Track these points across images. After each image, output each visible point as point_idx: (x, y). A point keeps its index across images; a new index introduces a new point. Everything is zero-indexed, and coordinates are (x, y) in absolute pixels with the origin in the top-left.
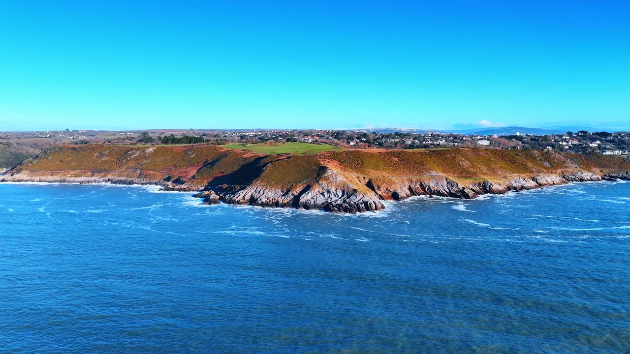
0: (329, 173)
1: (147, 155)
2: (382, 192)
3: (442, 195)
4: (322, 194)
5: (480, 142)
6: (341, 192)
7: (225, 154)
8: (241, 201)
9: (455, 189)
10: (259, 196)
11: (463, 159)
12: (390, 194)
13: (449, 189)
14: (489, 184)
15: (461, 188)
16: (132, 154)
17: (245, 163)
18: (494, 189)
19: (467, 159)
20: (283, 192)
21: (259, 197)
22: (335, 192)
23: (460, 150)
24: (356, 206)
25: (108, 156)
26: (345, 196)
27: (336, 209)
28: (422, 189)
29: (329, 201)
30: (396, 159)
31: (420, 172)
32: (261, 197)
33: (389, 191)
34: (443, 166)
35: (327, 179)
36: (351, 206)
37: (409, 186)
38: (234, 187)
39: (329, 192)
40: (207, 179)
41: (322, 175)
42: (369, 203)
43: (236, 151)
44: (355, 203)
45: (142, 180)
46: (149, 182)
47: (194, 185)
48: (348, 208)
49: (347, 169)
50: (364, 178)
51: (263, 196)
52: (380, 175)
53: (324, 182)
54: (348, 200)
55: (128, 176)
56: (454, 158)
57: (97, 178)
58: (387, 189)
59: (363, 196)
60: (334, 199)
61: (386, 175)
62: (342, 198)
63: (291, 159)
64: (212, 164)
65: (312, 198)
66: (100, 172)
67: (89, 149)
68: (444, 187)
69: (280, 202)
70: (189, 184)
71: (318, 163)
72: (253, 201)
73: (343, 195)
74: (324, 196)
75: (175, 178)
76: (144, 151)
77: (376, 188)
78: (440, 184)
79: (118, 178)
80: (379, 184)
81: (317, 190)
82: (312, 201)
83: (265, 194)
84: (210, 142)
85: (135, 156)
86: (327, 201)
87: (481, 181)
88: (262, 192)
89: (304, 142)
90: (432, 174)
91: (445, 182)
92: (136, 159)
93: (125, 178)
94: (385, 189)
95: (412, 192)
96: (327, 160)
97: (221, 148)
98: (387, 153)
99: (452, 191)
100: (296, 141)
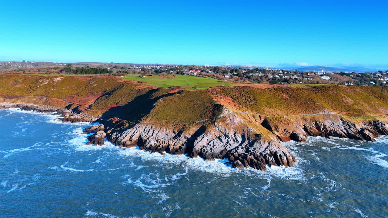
0: (225, 113)
1: (55, 84)
2: (280, 133)
3: (340, 136)
4: (219, 138)
5: (323, 78)
6: (241, 137)
7: (121, 86)
8: (127, 143)
9: (353, 130)
10: (148, 136)
11: (345, 96)
12: (288, 135)
13: (346, 130)
14: (380, 124)
15: (360, 130)
16: (42, 82)
17: (138, 95)
18: (387, 129)
19: (349, 96)
20: (174, 133)
21: (148, 138)
22: (233, 136)
23: (339, 87)
24: (264, 159)
25: (21, 83)
26: (246, 142)
27: (240, 163)
28: (317, 128)
29: (228, 149)
30: (285, 95)
31: (313, 111)
32: (149, 139)
33: (287, 132)
34: (329, 103)
35: (223, 120)
36: (257, 158)
37: (304, 125)
38: (123, 123)
39: (226, 136)
40: (102, 109)
41: (218, 115)
42: (278, 155)
43: (132, 82)
44: (261, 154)
45: (46, 107)
46: (51, 109)
47: (89, 115)
48: (255, 162)
49: (241, 107)
50: (260, 116)
51: (152, 137)
52: (274, 113)
53: (220, 124)
54: (251, 149)
55: (35, 102)
56: (337, 95)
57: (8, 103)
58: (285, 130)
59: (269, 144)
60: (235, 145)
61: (281, 113)
62: (244, 145)
63: (183, 95)
64: (109, 94)
65: (208, 144)
66: (11, 98)
67: (7, 77)
68: (340, 128)
69: (171, 147)
70: (84, 114)
71: (211, 101)
72: (141, 143)
73: (243, 141)
74: (222, 141)
75: (75, 107)
76: (52, 80)
77: (273, 129)
78: (335, 124)
79: (25, 104)
80: (277, 124)
81: (213, 133)
82: (209, 148)
83: (155, 134)
84: (112, 74)
85: (44, 84)
86: (226, 149)
87: (371, 119)
88: (151, 132)
89: (191, 75)
90: (325, 113)
91: (341, 122)
92: (45, 87)
93: (32, 104)
94: (283, 130)
95: (309, 133)
96: (220, 97)
97: (120, 79)
98: (276, 89)
99: (350, 132)
100: (184, 74)
